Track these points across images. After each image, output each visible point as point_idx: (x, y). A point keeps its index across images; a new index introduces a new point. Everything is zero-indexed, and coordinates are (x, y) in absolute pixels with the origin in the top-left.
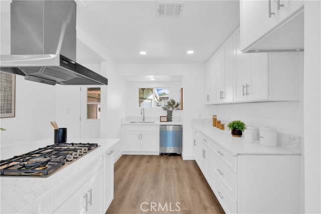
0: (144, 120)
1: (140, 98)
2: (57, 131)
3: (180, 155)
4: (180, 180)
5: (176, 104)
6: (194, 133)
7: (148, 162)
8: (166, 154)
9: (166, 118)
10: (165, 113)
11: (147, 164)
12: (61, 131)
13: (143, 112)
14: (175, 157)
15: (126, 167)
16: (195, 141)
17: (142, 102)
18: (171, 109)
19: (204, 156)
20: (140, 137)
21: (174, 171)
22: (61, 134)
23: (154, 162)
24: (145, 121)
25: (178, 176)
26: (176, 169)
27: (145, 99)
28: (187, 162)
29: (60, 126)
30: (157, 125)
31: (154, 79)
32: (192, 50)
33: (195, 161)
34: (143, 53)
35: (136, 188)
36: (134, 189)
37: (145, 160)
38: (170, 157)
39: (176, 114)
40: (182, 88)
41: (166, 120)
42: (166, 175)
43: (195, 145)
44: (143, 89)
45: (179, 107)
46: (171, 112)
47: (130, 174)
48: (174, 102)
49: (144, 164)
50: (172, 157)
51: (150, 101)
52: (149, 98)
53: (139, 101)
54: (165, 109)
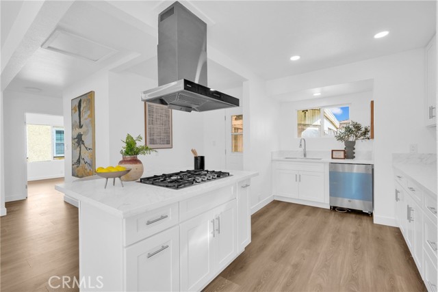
0: (305, 155)
1: (299, 125)
2: (196, 158)
3: (370, 215)
4: (358, 249)
5: (363, 129)
6: (398, 179)
7: (308, 215)
8: (342, 209)
9: (343, 152)
10: (341, 146)
11: (307, 217)
12: (199, 159)
13: (303, 143)
14: (358, 216)
15: (275, 215)
16: (397, 192)
17: (304, 129)
18: (352, 139)
19: (409, 218)
20: (298, 178)
21: (351, 235)
22: (199, 162)
23: (319, 217)
24: (307, 157)
25: (355, 244)
26: (355, 233)
27: (308, 125)
28: (381, 227)
29: (199, 154)
30: (325, 163)
31: (319, 94)
32: (386, 30)
33: (398, 229)
34: (295, 58)
35: (283, 241)
36: (280, 241)
37: (304, 211)
38: (348, 215)
39: (361, 146)
40: (372, 102)
41: (343, 157)
42: (334, 237)
43: (397, 199)
44: (305, 111)
45: (369, 135)
46: (354, 143)
47: (279, 224)
48: (358, 127)
49: (301, 216)
50: (354, 216)
51: (317, 129)
52: (315, 123)
53: (299, 129)
54: (340, 138)
